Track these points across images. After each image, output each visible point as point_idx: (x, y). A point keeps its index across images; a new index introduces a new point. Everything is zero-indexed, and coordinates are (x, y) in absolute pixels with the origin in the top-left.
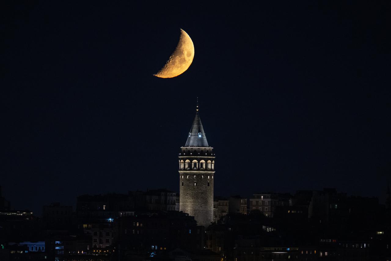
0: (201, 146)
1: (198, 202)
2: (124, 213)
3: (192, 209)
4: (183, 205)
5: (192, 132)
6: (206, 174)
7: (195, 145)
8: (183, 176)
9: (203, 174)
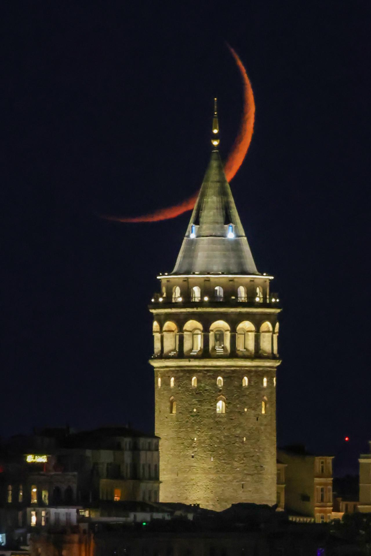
0: (236, 271)
1: (232, 468)
2: (43, 513)
3: (212, 495)
4: (176, 482)
5: (201, 220)
6: (256, 372)
7: (215, 268)
8: (172, 379)
9: (248, 372)
